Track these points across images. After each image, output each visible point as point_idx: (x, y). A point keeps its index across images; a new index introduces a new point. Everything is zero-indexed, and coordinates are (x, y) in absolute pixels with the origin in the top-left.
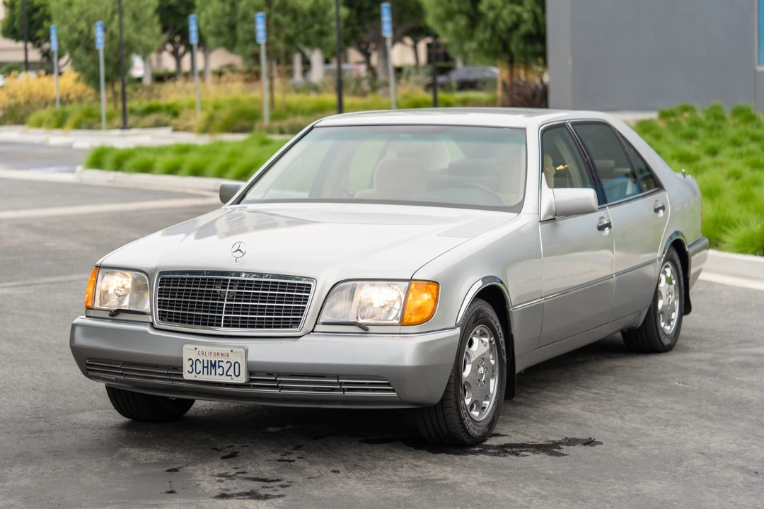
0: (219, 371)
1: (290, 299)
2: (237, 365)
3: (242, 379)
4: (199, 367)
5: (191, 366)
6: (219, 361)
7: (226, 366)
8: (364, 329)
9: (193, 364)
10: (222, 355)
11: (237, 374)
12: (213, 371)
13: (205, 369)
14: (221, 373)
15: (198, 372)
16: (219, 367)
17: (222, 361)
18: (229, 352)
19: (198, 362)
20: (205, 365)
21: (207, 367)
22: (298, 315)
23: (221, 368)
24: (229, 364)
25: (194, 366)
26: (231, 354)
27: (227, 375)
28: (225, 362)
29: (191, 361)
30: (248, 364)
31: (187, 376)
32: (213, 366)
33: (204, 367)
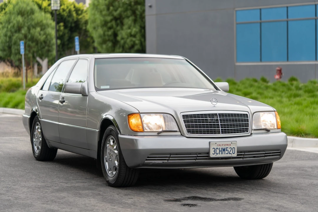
0: (227, 152)
1: (242, 120)
2: (234, 149)
3: (235, 155)
4: (218, 151)
5: (214, 151)
6: (226, 148)
7: (229, 150)
8: (268, 131)
9: (215, 150)
10: (228, 145)
11: (234, 153)
12: (224, 153)
13: (220, 152)
14: (227, 153)
15: (217, 153)
16: (226, 150)
18: (231, 143)
19: (217, 149)
20: (220, 150)
21: (221, 151)
22: (246, 127)
23: (227, 151)
24: (231, 149)
25: (215, 151)
26: (231, 144)
27: (230, 154)
28: (229, 148)
29: (214, 149)
30: (238, 148)
31: (212, 155)
32: (224, 150)
33: (220, 151)
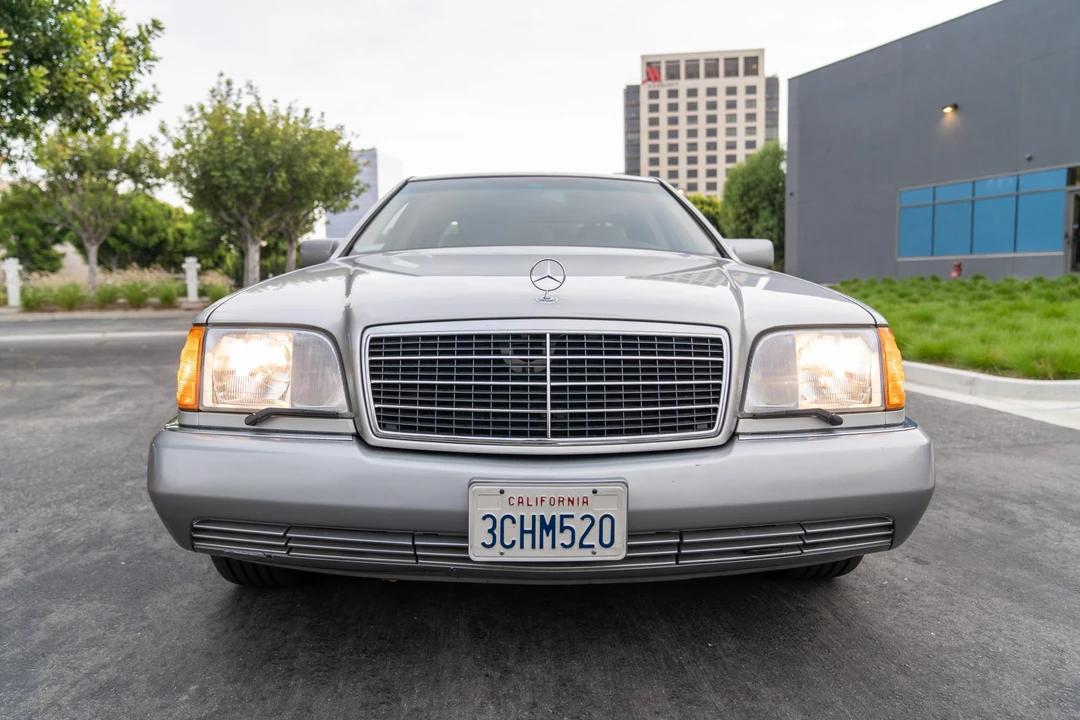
0: (564, 538)
1: (685, 370)
2: (607, 523)
3: (618, 552)
4: (512, 533)
5: (491, 531)
6: (562, 517)
7: (580, 527)
8: (830, 422)
9: (496, 526)
10: (571, 501)
11: (606, 541)
12: (547, 540)
13: (528, 538)
14: (567, 543)
15: (508, 543)
16: (563, 529)
17: (572, 516)
18: (589, 494)
19: (508, 522)
20: (528, 527)
21: (533, 532)
22: (707, 401)
23: (568, 533)
24: (588, 522)
25: (497, 532)
26: (592, 498)
27: (582, 546)
28: (578, 517)
29: (489, 521)
30: (632, 517)
31: (478, 554)
32: (548, 527)
33: (523, 532)
